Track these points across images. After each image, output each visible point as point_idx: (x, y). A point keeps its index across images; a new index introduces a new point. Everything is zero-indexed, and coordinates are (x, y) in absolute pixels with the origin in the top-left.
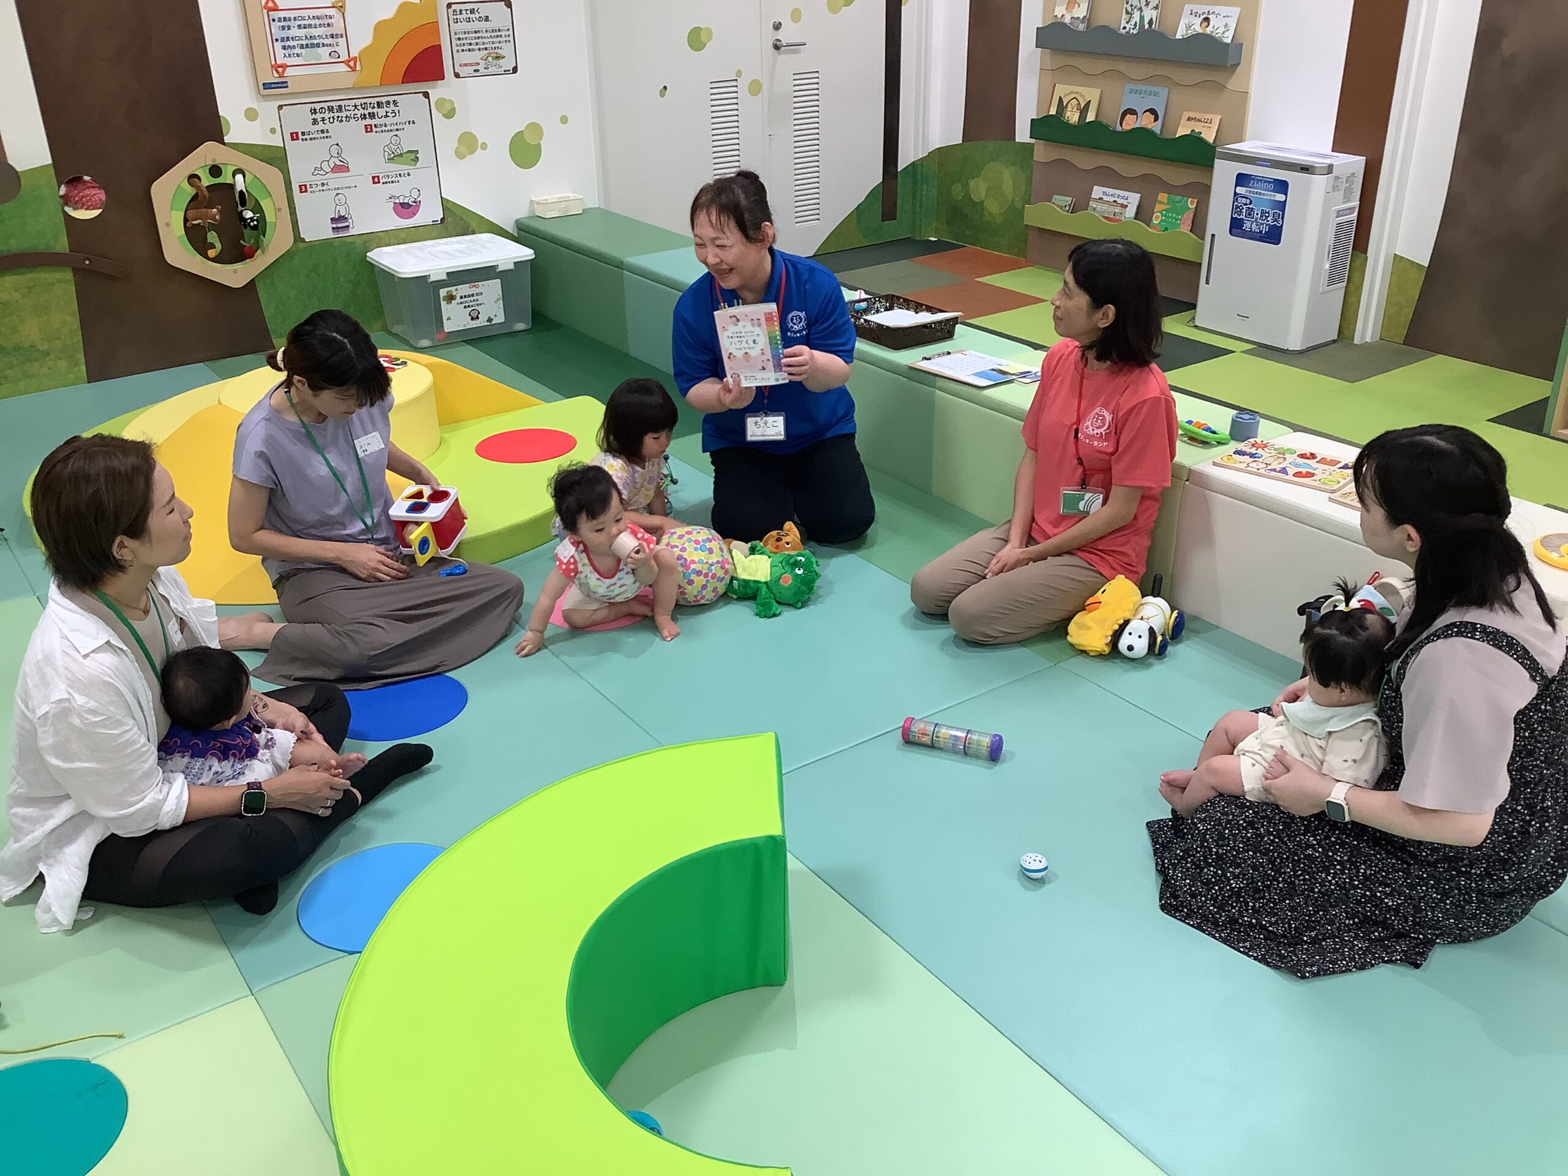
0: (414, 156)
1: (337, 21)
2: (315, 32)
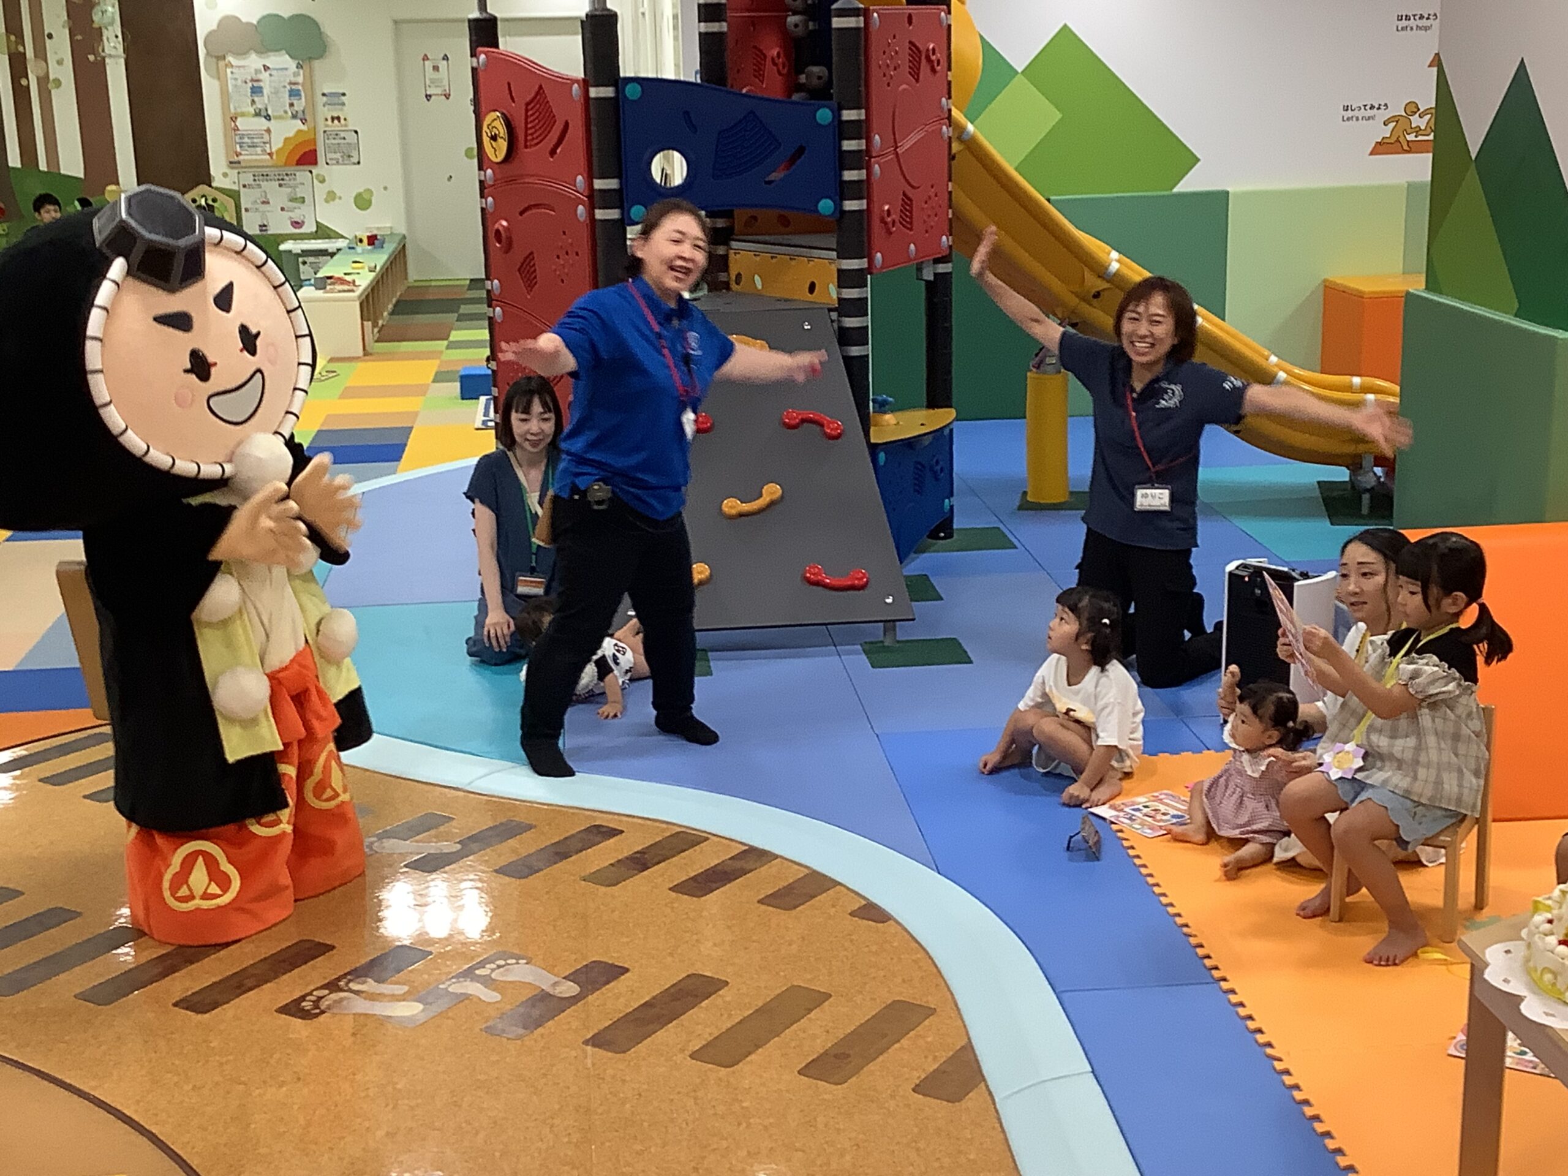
0: (303, 200)
1: (266, 138)
2: (255, 140)
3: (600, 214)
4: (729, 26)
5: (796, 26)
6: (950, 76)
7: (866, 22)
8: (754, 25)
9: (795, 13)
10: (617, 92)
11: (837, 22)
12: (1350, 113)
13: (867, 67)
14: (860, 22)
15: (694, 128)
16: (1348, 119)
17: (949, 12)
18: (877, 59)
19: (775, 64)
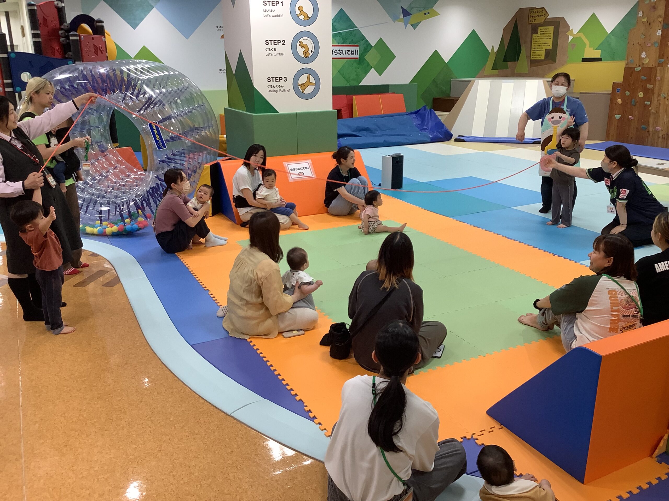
3: (7, 90)
4: (42, 39)
5: (63, 41)
6: (107, 55)
7: (80, 38)
8: (50, 40)
9: (62, 37)
10: (8, 56)
11: (71, 38)
12: (221, 71)
13: (81, 51)
14: (77, 38)
15: (32, 66)
16: (221, 73)
17: (105, 37)
18: (84, 49)
19: (58, 51)
